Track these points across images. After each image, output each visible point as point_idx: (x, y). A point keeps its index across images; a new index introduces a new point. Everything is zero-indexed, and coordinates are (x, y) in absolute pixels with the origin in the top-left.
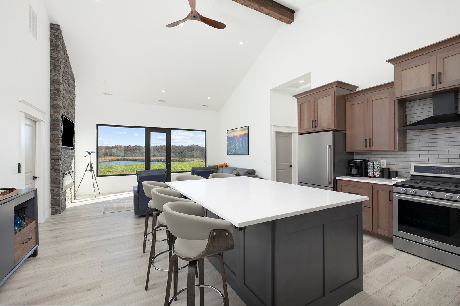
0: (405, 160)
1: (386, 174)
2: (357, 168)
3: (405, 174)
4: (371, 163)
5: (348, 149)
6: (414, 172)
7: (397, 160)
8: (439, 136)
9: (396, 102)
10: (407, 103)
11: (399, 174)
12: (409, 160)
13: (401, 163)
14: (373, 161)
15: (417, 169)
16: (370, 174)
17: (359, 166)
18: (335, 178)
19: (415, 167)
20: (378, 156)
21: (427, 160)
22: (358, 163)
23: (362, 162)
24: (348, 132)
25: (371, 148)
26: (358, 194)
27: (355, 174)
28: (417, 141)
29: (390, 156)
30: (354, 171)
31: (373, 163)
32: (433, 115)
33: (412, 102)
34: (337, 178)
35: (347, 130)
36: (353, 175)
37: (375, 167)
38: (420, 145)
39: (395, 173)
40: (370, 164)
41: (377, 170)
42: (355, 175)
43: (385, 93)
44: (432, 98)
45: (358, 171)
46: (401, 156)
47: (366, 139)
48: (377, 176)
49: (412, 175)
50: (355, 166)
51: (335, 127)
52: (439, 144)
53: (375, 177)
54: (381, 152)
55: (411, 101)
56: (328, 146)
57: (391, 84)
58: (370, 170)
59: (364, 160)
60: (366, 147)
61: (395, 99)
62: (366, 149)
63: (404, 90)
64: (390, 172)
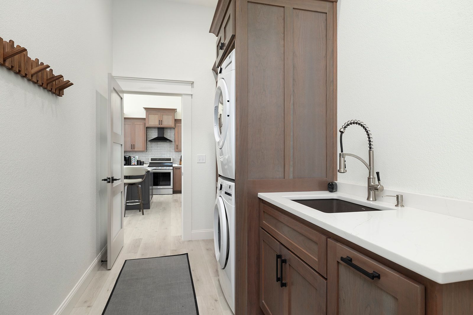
0: (146, 156)
1: (139, 163)
3: (146, 163)
6: (151, 161)
8: (158, 145)
9: (146, 128)
11: (145, 163)
12: (148, 155)
13: (144, 157)
14: (134, 157)
15: (152, 159)
16: (133, 163)
17: (127, 159)
19: (151, 159)
20: (133, 154)
21: (154, 156)
23: (129, 157)
28: (151, 147)
29: (140, 154)
32: (157, 136)
33: (149, 128)
37: (135, 159)
38: (152, 149)
40: (132, 158)
41: (136, 161)
43: (141, 123)
44: (158, 130)
45: (126, 162)
46: (145, 154)
47: (132, 145)
48: (136, 164)
49: (150, 163)
52: (159, 149)
53: (135, 165)
54: (136, 152)
57: (144, 119)
60: (132, 149)
61: (146, 126)
62: (132, 150)
63: (149, 123)
64: (141, 162)
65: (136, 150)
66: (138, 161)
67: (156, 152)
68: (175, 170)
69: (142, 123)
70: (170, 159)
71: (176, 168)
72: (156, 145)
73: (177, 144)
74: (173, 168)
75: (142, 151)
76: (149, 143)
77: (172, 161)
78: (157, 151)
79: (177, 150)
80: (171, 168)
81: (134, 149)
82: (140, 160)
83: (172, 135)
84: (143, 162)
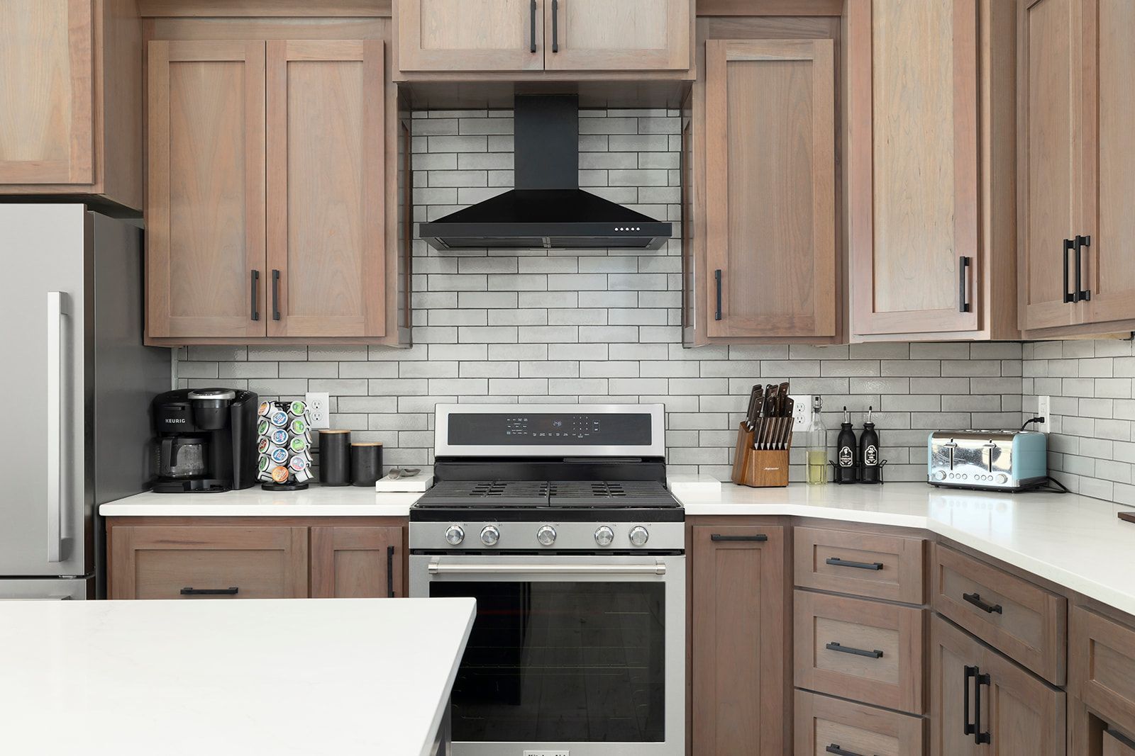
0: (405, 386)
1: (336, 462)
2: (205, 438)
3: (408, 458)
4: (274, 410)
5: (156, 329)
6: (452, 441)
7: (377, 387)
8: (521, 283)
9: (394, 93)
10: (415, 114)
11: (389, 458)
12: (421, 386)
13: (389, 404)
14: (283, 400)
15: (461, 427)
16: (271, 470)
17: (216, 424)
18: (95, 509)
19: (452, 417)
22: (212, 410)
23: (231, 402)
24: (157, 226)
25: (282, 323)
26: (232, 593)
27: (193, 477)
28: (449, 300)
29: (346, 370)
30: (188, 458)
31: (285, 407)
32: (513, 189)
33: (433, 114)
34: (106, 510)
35: (152, 212)
36: (184, 485)
37: (297, 427)
38: (461, 318)
39: (373, 455)
40: (267, 410)
41: (302, 444)
42: (193, 483)
44: (511, 113)
45: (207, 456)
46: (391, 370)
47: (256, 275)
48: (301, 477)
49: (439, 459)
50: (190, 429)
51: (95, 182)
52: (524, 317)
53: (291, 484)
54: (308, 346)
55: (428, 109)
56: (54, 301)
58: (272, 449)
59: (238, 392)
60: (256, 316)
61: (396, 77)
62: (258, 330)
63: (432, 42)
64: (351, 452)
65: (294, 326)
66: (322, 445)
67: (496, 353)
68: (705, 549)
69: (354, 48)
70: (637, 427)
71: (716, 539)
72: (496, 283)
73: (717, 259)
74: (690, 534)
75: (366, 344)
76: (429, 260)
77: (655, 449)
78: (509, 336)
79: (714, 329)
80: (670, 534)
81: (277, 316)
82: (346, 435)
83: (660, 178)
84: (379, 449)
